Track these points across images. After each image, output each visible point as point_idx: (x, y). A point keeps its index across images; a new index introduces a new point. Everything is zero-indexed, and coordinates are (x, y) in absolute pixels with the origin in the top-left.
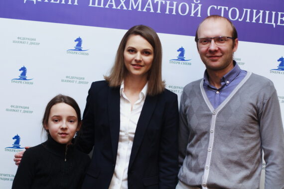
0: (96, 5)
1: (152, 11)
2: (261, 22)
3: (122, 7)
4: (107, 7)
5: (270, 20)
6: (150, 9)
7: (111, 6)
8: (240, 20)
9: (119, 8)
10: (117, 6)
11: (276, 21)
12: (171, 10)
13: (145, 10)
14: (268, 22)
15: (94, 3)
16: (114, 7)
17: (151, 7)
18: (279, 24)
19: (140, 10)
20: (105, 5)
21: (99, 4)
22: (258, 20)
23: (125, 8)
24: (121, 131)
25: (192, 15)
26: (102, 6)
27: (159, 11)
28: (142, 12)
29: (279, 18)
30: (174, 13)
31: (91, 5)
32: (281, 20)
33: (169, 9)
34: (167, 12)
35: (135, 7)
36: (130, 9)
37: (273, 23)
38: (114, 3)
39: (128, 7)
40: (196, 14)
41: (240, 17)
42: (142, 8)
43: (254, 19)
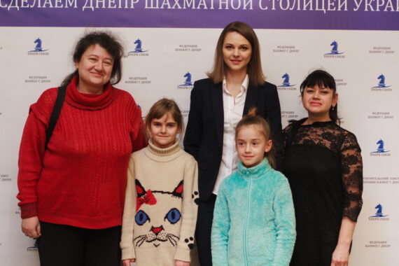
0: (152, 7)
1: (206, 8)
2: (311, 9)
3: (177, 6)
4: (162, 7)
5: (320, 6)
6: (203, 6)
7: (166, 6)
8: (291, 9)
9: (174, 8)
10: (171, 6)
11: (326, 7)
12: (224, 6)
13: (199, 8)
14: (319, 8)
15: (149, 5)
16: (169, 7)
17: (205, 4)
18: (329, 9)
19: (194, 8)
20: (160, 6)
21: (155, 5)
22: (308, 7)
23: (180, 7)
24: (226, 123)
25: (245, 8)
26: (157, 7)
27: (212, 8)
28: (196, 10)
29: (329, 4)
30: (227, 8)
31: (146, 7)
32: (331, 6)
33: (222, 4)
34: (220, 8)
35: (189, 6)
36: (184, 8)
37: (323, 9)
38: (168, 4)
39: (182, 6)
40: (248, 7)
41: (291, 6)
42: (196, 6)
43: (305, 6)
